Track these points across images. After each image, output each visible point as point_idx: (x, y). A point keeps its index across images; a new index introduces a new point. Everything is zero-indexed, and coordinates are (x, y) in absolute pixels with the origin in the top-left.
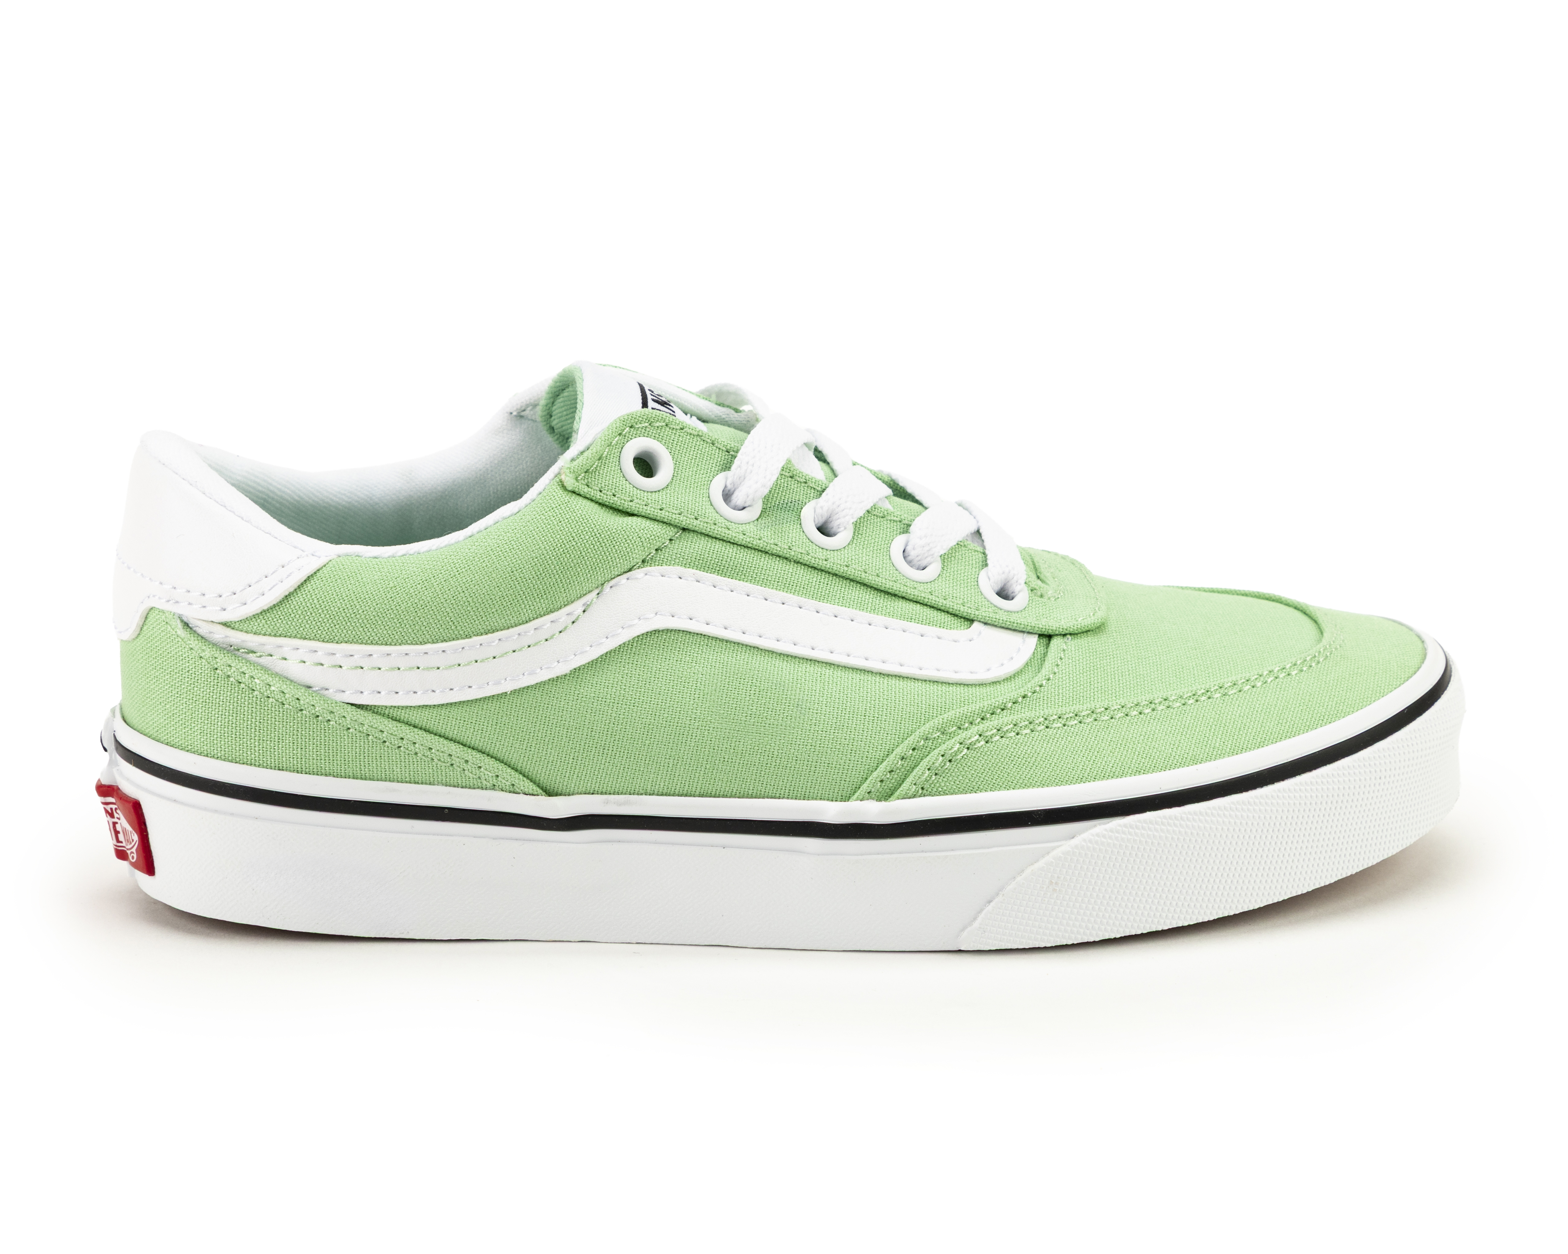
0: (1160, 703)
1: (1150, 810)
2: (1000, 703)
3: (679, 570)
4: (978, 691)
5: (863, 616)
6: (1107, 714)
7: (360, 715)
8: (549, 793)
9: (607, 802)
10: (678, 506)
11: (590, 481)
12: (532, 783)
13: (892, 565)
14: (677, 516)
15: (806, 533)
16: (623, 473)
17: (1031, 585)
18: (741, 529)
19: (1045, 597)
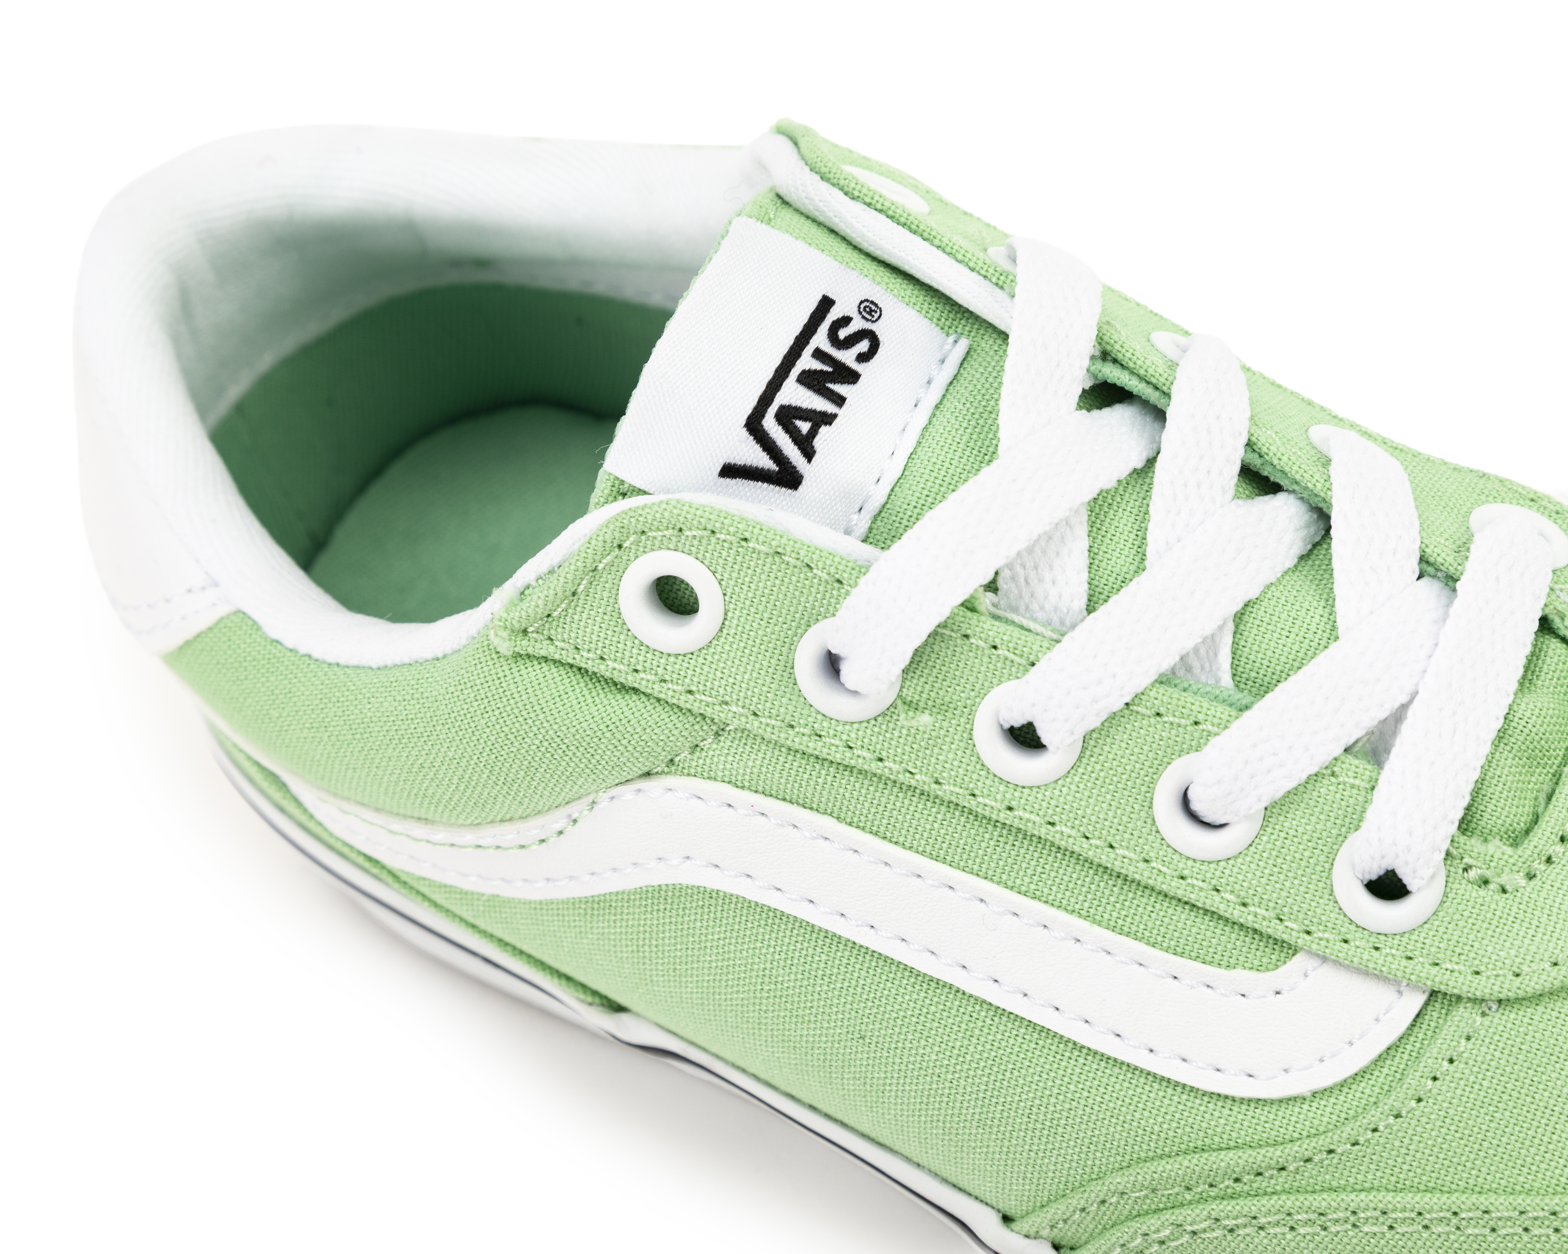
10: (722, 691)
11: (553, 632)
12: (579, 988)
13: (1149, 821)
14: (717, 708)
15: (978, 748)
16: (623, 616)
17: (1466, 860)
18: (844, 737)
19: (1492, 886)
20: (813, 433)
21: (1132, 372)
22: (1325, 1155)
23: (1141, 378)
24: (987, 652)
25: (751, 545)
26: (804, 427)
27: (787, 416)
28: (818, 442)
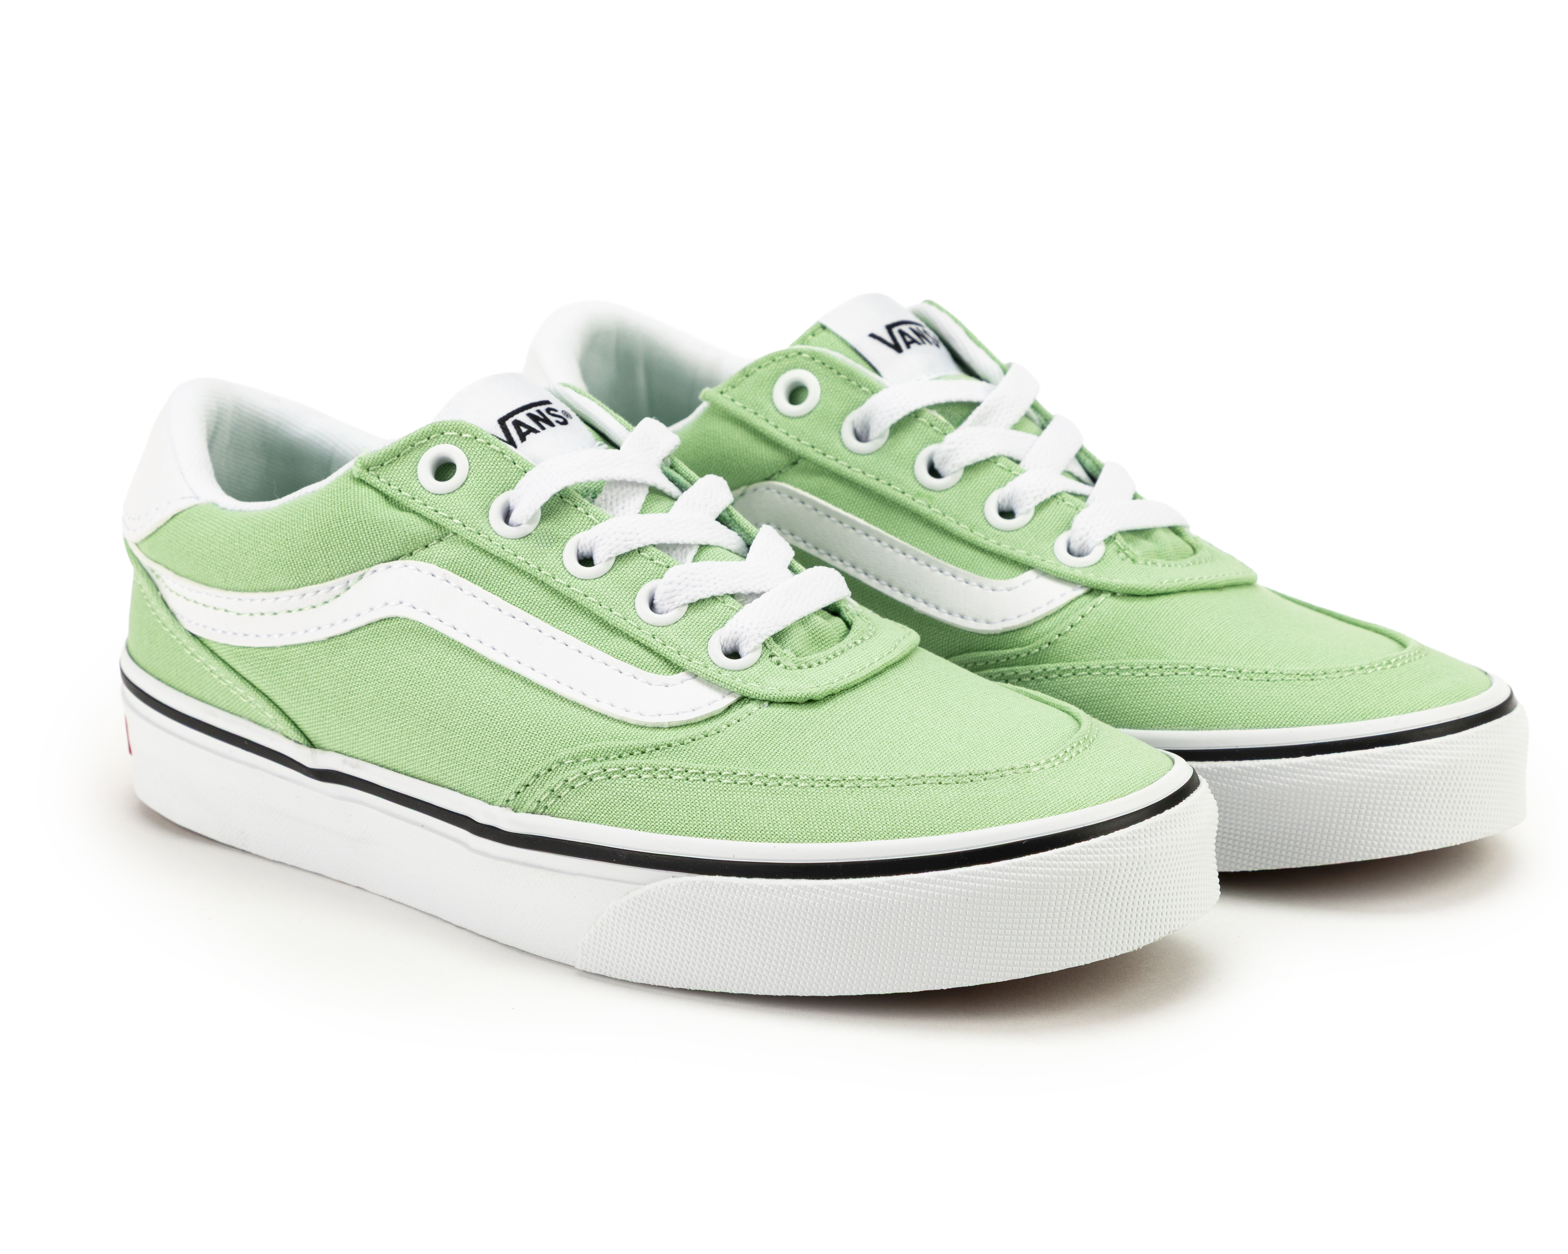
0: (788, 780)
1: (719, 875)
2: (641, 746)
3: (434, 568)
4: (633, 731)
5: (575, 643)
6: (732, 778)
7: (194, 647)
8: (311, 745)
9: (345, 762)
10: (452, 512)
11: (381, 473)
12: (299, 732)
13: (632, 604)
14: (447, 519)
15: (564, 559)
16: (418, 472)
17: (773, 651)
18: (503, 543)
19: (781, 665)
20: (528, 433)
21: (682, 475)
22: (666, 746)
23: (685, 478)
24: (583, 515)
25: (492, 446)
26: (524, 430)
27: (518, 424)
28: (528, 437)
